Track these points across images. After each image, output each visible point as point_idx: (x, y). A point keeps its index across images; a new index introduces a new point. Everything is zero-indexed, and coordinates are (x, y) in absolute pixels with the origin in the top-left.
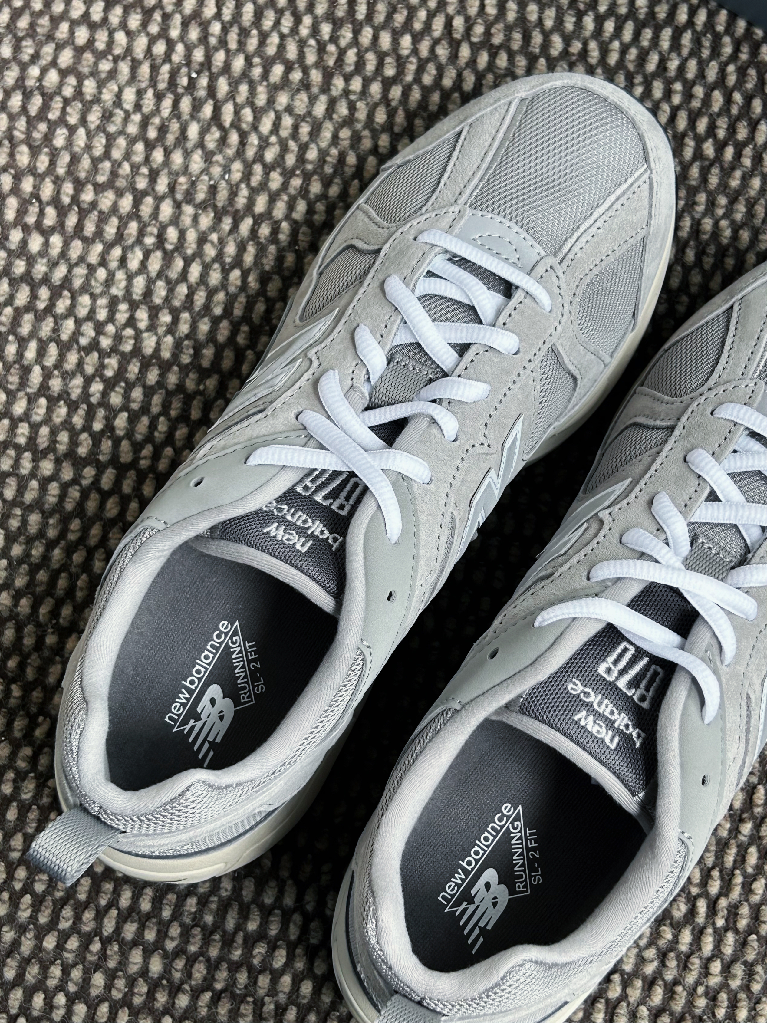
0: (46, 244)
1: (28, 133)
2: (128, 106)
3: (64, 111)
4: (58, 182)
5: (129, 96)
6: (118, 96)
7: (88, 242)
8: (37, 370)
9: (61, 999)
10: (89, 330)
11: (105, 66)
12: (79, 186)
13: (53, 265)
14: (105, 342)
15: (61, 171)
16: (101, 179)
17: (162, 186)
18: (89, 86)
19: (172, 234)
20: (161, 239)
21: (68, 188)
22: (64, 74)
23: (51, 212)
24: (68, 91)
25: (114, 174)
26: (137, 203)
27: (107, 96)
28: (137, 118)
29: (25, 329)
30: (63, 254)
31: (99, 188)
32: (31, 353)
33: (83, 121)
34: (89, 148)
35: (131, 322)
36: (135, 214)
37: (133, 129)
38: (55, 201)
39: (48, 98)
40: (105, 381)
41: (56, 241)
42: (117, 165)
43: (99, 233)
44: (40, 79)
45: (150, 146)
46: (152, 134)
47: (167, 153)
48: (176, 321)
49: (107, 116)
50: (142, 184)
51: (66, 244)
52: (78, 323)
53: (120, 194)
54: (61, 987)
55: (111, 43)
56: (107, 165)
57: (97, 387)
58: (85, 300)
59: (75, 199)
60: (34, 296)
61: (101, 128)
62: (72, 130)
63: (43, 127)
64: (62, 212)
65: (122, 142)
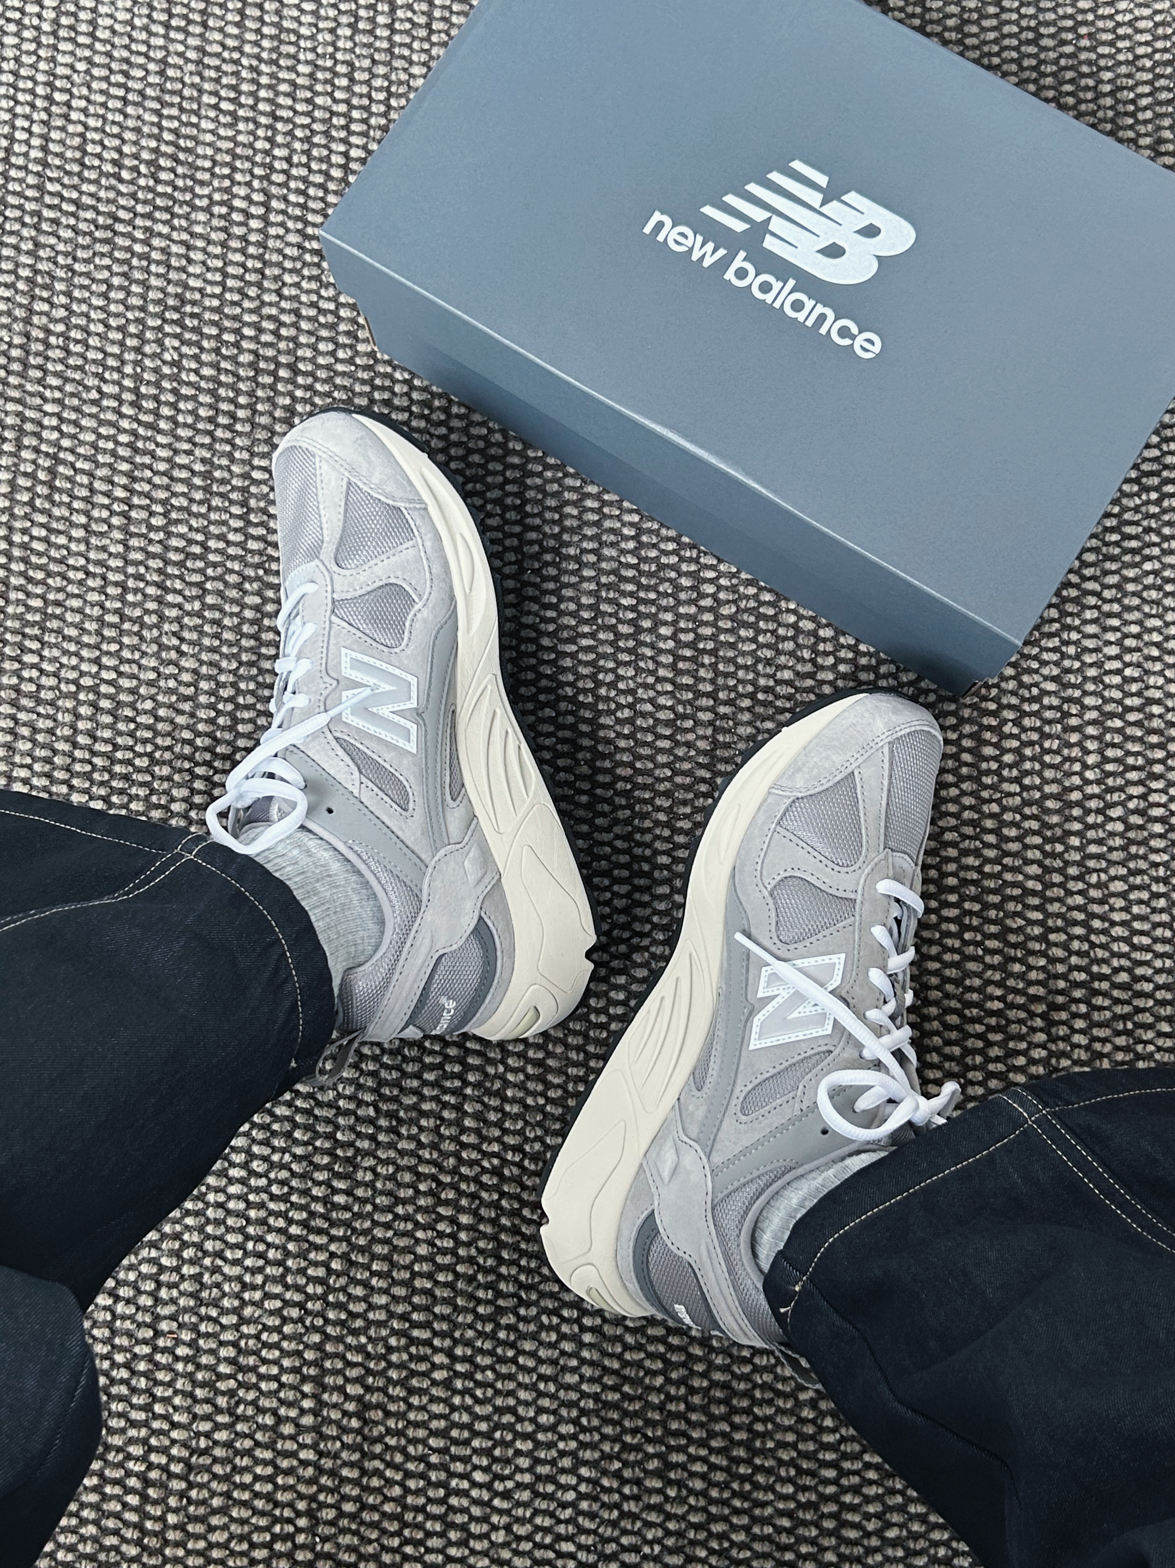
0: (666, 639)
1: (747, 610)
2: (779, 675)
3: (765, 632)
4: (713, 638)
5: (787, 675)
6: (786, 667)
7: (673, 667)
8: (574, 648)
9: (149, 748)
10: (610, 678)
11: (806, 654)
12: (713, 652)
13: (652, 646)
14: (603, 691)
15: (722, 638)
16: (721, 667)
17: (722, 710)
18: (789, 646)
19: (689, 724)
20: (684, 717)
21: (710, 645)
22: (795, 626)
23: (691, 637)
24: (781, 631)
25: (726, 675)
26: (708, 695)
27: (783, 659)
28: (771, 683)
29: (602, 636)
30: (661, 651)
31: (714, 666)
32: (584, 642)
33: (761, 646)
34: (743, 654)
35: (620, 706)
36: (698, 694)
37: (762, 682)
38: (699, 638)
39: (774, 618)
40: (575, 696)
41: (671, 644)
42: (733, 675)
43: (681, 672)
44: (788, 611)
45: (752, 696)
46: (761, 696)
47: (748, 709)
48: (627, 737)
49: (768, 662)
50: (722, 695)
51: (669, 652)
52: (613, 671)
53: (713, 681)
54: (157, 747)
55: (826, 654)
56: (732, 669)
57: (569, 691)
58: (631, 672)
59: (704, 651)
60: (627, 637)
61: (758, 660)
62: (754, 640)
63: (752, 619)
64: (692, 645)
65: (751, 676)
